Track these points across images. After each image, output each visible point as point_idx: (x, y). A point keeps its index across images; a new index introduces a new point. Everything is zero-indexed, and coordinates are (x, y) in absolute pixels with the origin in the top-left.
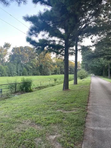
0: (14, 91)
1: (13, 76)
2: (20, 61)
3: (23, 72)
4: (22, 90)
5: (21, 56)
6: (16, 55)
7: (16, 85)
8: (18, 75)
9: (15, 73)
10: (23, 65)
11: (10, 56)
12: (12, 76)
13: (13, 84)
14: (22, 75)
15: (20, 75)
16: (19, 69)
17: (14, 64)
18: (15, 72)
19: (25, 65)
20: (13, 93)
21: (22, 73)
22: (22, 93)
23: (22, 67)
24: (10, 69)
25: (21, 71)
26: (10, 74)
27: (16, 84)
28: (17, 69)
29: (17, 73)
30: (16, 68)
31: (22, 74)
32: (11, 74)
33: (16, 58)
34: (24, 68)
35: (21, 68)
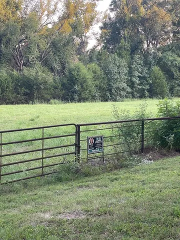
0: (136, 145)
1: (118, 98)
2: (141, 42)
3: (150, 85)
4: (164, 144)
5: (143, 21)
6: (125, 22)
7: (143, 125)
8: (134, 97)
9: (124, 89)
10: (151, 58)
11: (105, 26)
12: (115, 100)
13: (134, 123)
14: (147, 93)
15: (142, 96)
16: (137, 74)
17: (120, 55)
18: (125, 85)
19: (160, 54)
20: (136, 153)
21: (148, 87)
22: (165, 155)
23: (147, 64)
24: (108, 73)
25: (144, 78)
26: (107, 94)
27: (143, 121)
28: (130, 73)
29: (129, 90)
30: (126, 70)
31: (149, 91)
32: (110, 90)
33: (124, 33)
34: (156, 69)
35: (146, 70)
